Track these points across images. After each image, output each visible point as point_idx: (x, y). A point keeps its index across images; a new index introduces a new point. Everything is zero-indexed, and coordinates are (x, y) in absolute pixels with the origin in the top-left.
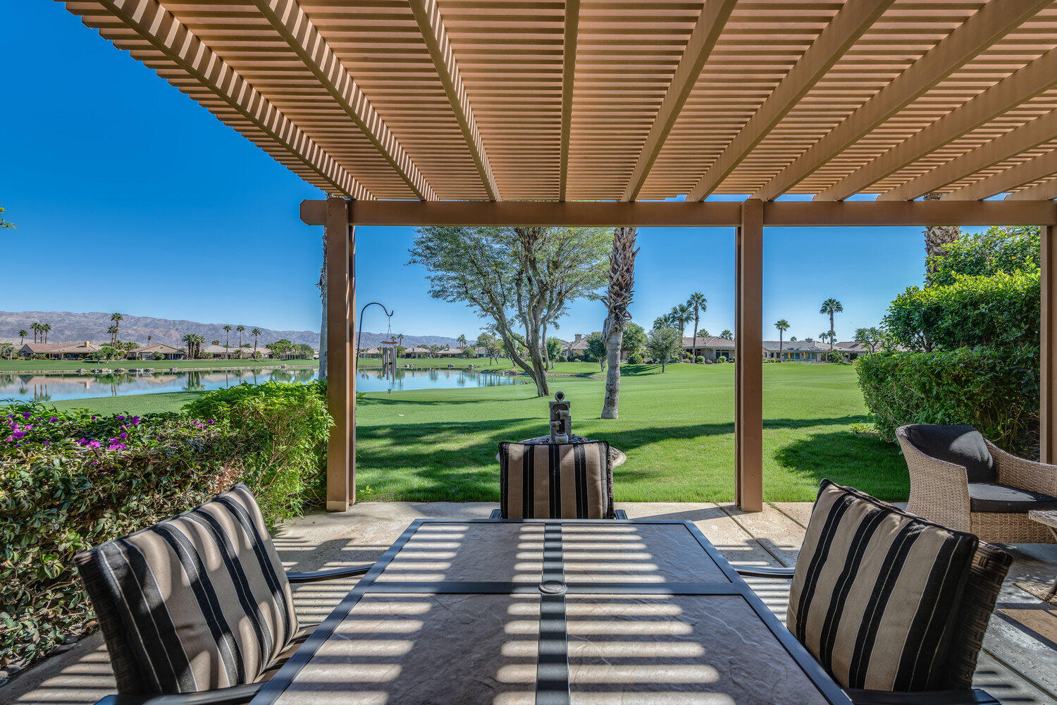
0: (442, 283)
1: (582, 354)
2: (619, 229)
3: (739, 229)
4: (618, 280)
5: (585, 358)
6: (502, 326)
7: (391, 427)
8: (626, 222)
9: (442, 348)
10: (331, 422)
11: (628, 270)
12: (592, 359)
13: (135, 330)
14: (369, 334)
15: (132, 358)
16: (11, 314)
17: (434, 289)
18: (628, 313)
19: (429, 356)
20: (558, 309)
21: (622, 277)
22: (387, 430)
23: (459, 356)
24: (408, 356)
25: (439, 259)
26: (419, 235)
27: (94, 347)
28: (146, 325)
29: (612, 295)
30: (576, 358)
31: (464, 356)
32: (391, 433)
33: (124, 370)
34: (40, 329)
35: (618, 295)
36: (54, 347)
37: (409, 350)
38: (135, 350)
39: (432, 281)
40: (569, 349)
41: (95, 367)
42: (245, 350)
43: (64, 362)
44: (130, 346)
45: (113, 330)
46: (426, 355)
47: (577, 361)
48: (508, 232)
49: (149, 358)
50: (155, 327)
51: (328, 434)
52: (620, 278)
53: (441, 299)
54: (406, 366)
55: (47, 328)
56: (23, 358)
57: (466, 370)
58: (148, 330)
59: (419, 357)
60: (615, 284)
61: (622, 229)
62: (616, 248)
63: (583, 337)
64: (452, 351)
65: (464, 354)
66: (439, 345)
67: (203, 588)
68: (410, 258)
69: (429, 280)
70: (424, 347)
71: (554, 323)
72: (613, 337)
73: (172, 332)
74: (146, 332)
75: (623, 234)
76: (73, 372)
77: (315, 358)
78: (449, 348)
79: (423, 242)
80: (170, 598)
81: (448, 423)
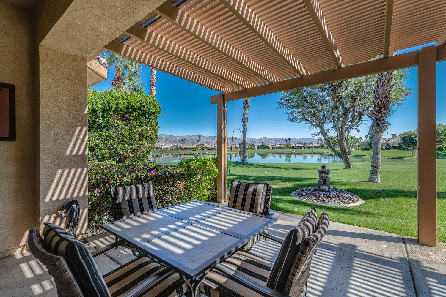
0: (293, 115)
1: (396, 145)
2: (380, 74)
3: (418, 67)
4: (378, 103)
5: (399, 148)
6: (324, 133)
7: (256, 177)
8: (385, 70)
9: (310, 144)
10: (217, 171)
11: (386, 97)
12: (404, 148)
13: (204, 140)
14: (277, 138)
15: (203, 149)
16: (178, 137)
17: (290, 118)
18: (387, 122)
19: (303, 148)
20: (358, 121)
21: (381, 101)
22: (254, 178)
23: (318, 147)
24: (293, 147)
25: (293, 104)
26: (282, 95)
27: (194, 146)
28: (207, 138)
29: (375, 112)
30: (392, 147)
31: (321, 147)
32: (255, 179)
33: (201, 153)
34: (183, 141)
35: (378, 112)
36: (186, 146)
37: (293, 145)
38: (203, 147)
39: (289, 114)
40: (387, 143)
41: (194, 152)
42: (233, 146)
43: (188, 150)
44: (202, 145)
45: (198, 141)
46: (301, 147)
47: (393, 150)
48: (325, 86)
49: (207, 149)
50: (209, 139)
51: (217, 175)
52: (380, 102)
53: (293, 122)
54: (291, 152)
55: (185, 140)
56: (180, 149)
57: (321, 154)
58: (207, 140)
59: (298, 148)
60: (376, 106)
61: (382, 74)
62: (378, 85)
63: (397, 135)
64: (314, 145)
65: (320, 146)
66: (308, 142)
67: (130, 201)
68: (279, 106)
69: (287, 114)
70: (301, 143)
71: (357, 129)
72: (375, 136)
73: (213, 140)
74: (206, 140)
75: (382, 76)
76: (189, 154)
77: (255, 149)
78: (313, 143)
79: (283, 98)
80: (122, 201)
81: (278, 177)
